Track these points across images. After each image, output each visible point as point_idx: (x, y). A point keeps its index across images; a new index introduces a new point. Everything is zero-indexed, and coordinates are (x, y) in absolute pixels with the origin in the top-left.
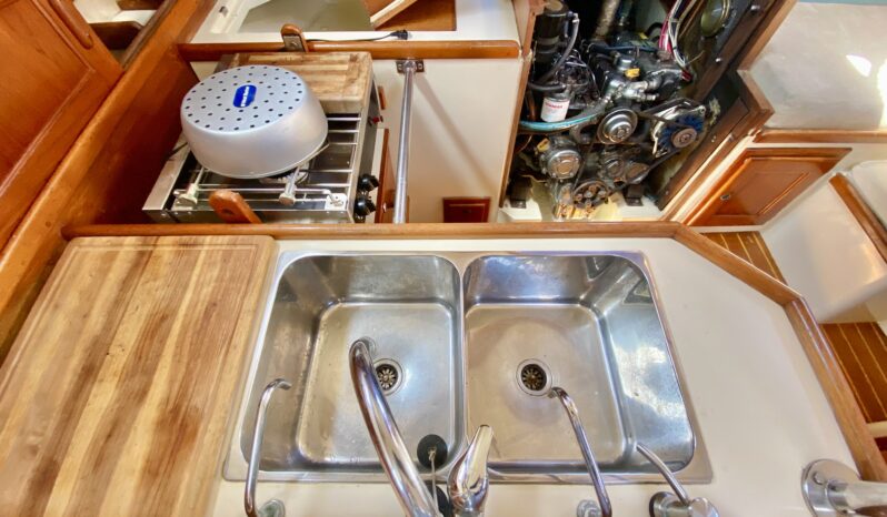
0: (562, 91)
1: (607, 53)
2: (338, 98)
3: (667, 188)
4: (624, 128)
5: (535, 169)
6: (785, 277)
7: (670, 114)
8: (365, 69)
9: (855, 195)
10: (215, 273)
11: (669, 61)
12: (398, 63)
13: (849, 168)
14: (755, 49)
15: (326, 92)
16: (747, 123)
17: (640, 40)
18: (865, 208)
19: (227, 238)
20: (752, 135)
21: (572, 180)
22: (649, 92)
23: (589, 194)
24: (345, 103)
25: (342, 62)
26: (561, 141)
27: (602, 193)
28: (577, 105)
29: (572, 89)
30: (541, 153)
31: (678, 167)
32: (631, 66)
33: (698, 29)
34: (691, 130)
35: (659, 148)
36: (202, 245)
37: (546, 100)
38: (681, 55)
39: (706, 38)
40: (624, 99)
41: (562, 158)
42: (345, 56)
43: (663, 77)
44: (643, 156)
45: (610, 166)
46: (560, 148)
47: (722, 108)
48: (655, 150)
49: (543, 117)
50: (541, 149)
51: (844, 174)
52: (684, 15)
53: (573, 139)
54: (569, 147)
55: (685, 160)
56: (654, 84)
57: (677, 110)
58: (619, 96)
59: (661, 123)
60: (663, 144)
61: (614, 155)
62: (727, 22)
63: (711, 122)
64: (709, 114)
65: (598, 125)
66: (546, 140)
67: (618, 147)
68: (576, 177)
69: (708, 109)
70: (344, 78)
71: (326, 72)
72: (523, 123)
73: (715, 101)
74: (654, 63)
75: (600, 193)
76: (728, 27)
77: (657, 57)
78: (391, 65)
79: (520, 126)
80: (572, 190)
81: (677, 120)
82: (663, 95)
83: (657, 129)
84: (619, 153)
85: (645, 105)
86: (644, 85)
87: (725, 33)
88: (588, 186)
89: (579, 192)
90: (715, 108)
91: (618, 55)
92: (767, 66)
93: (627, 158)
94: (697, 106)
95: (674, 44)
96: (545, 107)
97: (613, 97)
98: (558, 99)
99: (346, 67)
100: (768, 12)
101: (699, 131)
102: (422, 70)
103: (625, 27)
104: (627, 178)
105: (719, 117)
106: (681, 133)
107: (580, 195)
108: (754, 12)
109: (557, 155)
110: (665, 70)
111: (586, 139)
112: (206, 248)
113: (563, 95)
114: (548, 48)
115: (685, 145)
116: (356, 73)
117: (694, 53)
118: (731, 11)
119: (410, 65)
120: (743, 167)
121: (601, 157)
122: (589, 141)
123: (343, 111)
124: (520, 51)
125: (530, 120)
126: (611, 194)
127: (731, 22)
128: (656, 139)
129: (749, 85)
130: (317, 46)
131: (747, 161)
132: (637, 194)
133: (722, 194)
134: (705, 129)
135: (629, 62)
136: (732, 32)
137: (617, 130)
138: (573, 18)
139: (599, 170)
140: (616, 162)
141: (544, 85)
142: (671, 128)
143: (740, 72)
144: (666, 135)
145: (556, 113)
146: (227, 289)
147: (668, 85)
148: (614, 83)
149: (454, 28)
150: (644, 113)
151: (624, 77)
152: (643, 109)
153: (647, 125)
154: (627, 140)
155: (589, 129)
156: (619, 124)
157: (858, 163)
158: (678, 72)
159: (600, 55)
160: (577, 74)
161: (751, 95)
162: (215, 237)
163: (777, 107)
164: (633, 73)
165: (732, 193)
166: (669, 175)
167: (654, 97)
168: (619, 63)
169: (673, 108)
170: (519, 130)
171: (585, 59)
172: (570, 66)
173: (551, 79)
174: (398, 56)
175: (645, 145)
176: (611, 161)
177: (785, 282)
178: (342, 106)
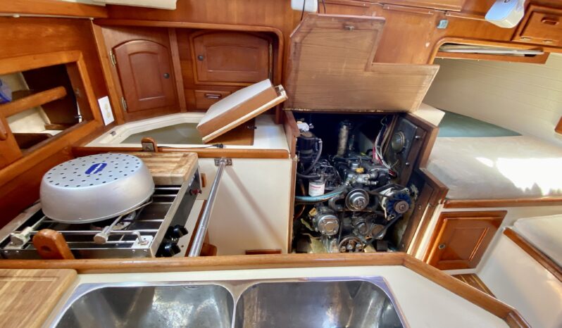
0: (319, 178)
1: (344, 161)
2: (169, 175)
3: (402, 243)
4: (361, 200)
5: (311, 230)
6: (494, 293)
7: (388, 192)
8: (191, 161)
9: (524, 241)
10: (9, 302)
11: (380, 164)
12: (215, 160)
13: (512, 224)
14: (424, 158)
15: (161, 172)
16: (435, 197)
17: (361, 155)
18: (534, 249)
19: (35, 271)
20: (441, 203)
21: (336, 236)
22: (371, 180)
23: (350, 247)
24: (172, 178)
25: (177, 157)
26: (324, 209)
27: (358, 245)
28: (331, 188)
29: (325, 178)
30: (312, 217)
31: (405, 227)
32: (359, 167)
33: (392, 150)
34: (404, 202)
35: (388, 214)
36: (11, 277)
37: (310, 184)
38: (387, 163)
39: (397, 153)
40: (357, 184)
41: (327, 220)
42: (181, 154)
43: (379, 173)
44: (380, 220)
45: (360, 226)
46: (324, 214)
47: (418, 190)
48: (386, 216)
49: (310, 194)
50: (312, 215)
51: (511, 228)
52: (383, 144)
53: (331, 208)
54: (330, 213)
55: (407, 222)
56: (373, 175)
57: (392, 190)
58: (354, 182)
59: (385, 198)
60: (390, 211)
61: (361, 219)
62: (405, 144)
63: (416, 198)
64: (412, 194)
65: (345, 199)
66: (314, 209)
67: (361, 214)
68: (338, 233)
69: (411, 190)
70: (175, 165)
71: (164, 162)
72: (298, 197)
73: (413, 186)
74: (371, 165)
75: (357, 246)
76: (407, 147)
77: (373, 163)
78: (211, 162)
79: (296, 199)
80: (338, 243)
81: (394, 196)
82: (381, 182)
83: (384, 202)
84: (364, 218)
85: (371, 187)
86: (368, 176)
87: (406, 151)
88: (348, 240)
89: (342, 245)
90: (415, 190)
91: (350, 162)
92: (435, 166)
93: (369, 221)
94: (403, 188)
95: (381, 157)
96: (310, 188)
97: (351, 182)
98: (317, 183)
99: (179, 159)
100: (425, 138)
101: (409, 203)
102: (231, 164)
103: (353, 150)
104: (373, 235)
105: (419, 195)
106: (399, 204)
107: (344, 247)
108: (418, 139)
109: (323, 218)
110: (378, 169)
111: (339, 208)
112: (13, 280)
113: (320, 181)
114: (307, 155)
115: (404, 212)
116: (184, 162)
117: (393, 162)
118: (405, 140)
119: (223, 161)
120: (444, 225)
121: (353, 220)
122: (342, 209)
123: (170, 183)
124: (290, 155)
125: (302, 195)
126: (365, 247)
127: (408, 145)
128: (385, 209)
129: (428, 175)
130: (164, 150)
131: (445, 220)
132: (384, 247)
133: (439, 244)
134: (413, 202)
135: (356, 165)
136: (410, 149)
137: (357, 201)
138: (318, 141)
139: (353, 229)
140: (363, 224)
141: (308, 174)
142: (392, 202)
143: (421, 169)
144: (390, 206)
145: (317, 191)
146: (11, 319)
147: (382, 176)
148: (350, 176)
149: (252, 144)
150: (372, 192)
151: (355, 173)
152: (371, 189)
153: (377, 199)
154: (366, 208)
155: (340, 202)
156: (357, 198)
157: (515, 221)
158: (385, 170)
159: (340, 163)
160: (328, 171)
161: (431, 180)
162: (26, 270)
163: (449, 186)
164: (360, 170)
165: (445, 244)
166: (401, 233)
167: (375, 183)
168: (351, 165)
169: (389, 189)
170: (296, 202)
171: (332, 164)
172: (324, 168)
173: (311, 172)
174: (216, 157)
175: (379, 213)
176: (359, 222)
177: (494, 296)
178: (170, 180)
